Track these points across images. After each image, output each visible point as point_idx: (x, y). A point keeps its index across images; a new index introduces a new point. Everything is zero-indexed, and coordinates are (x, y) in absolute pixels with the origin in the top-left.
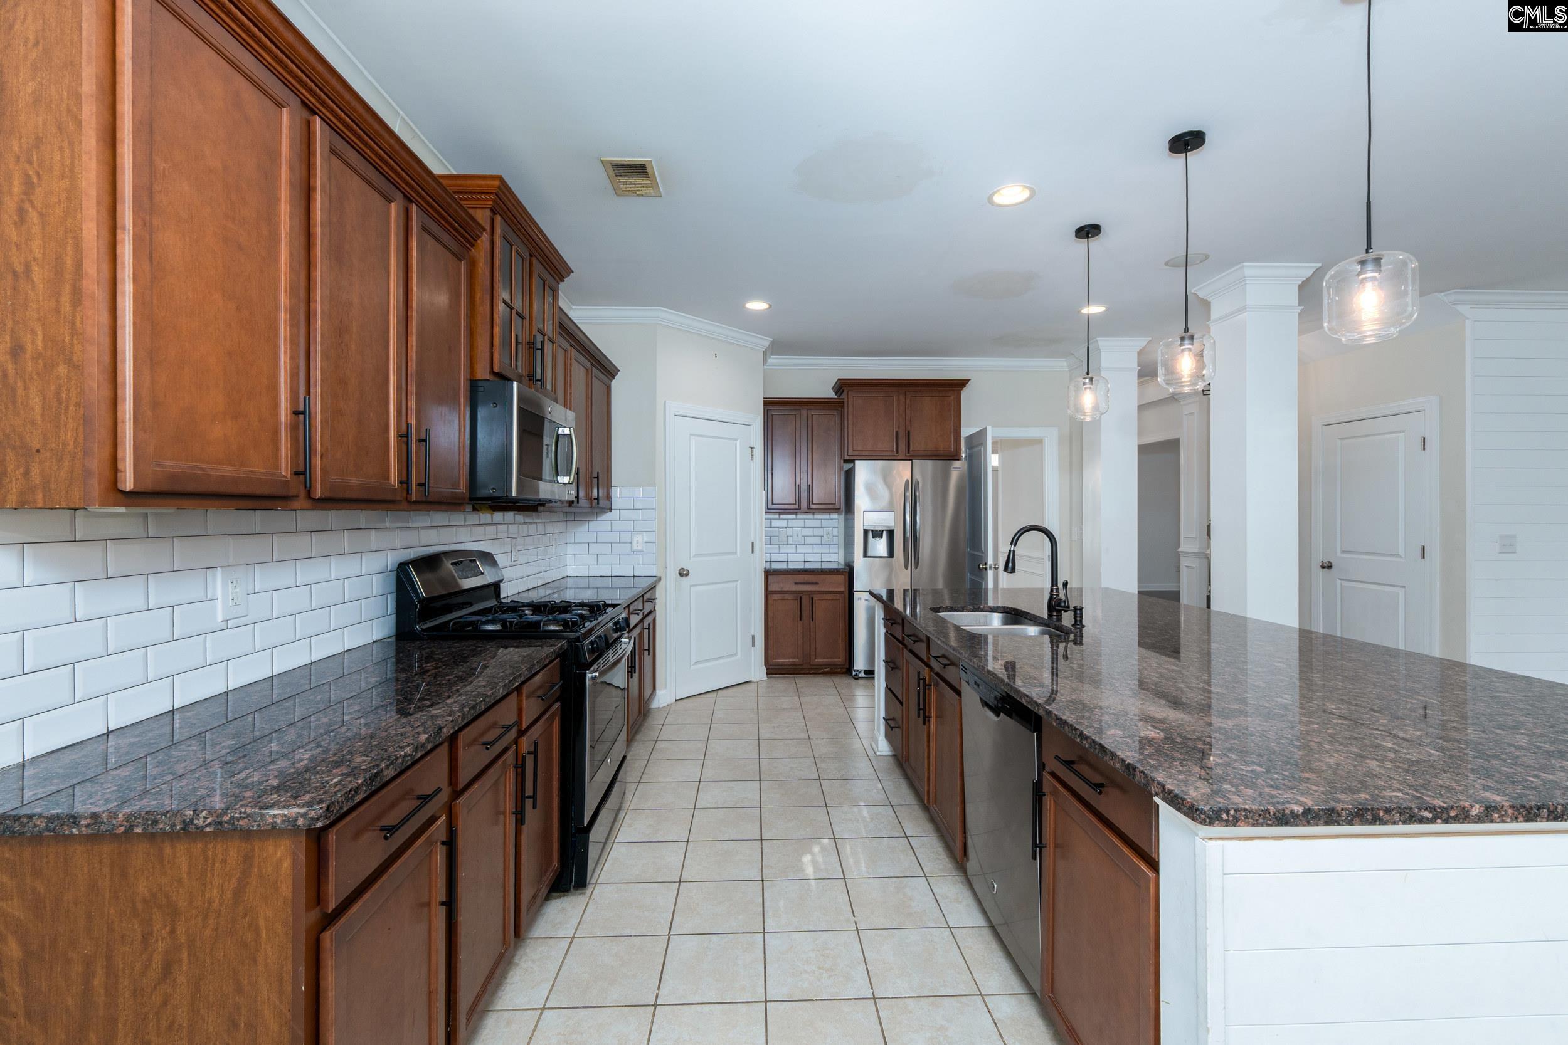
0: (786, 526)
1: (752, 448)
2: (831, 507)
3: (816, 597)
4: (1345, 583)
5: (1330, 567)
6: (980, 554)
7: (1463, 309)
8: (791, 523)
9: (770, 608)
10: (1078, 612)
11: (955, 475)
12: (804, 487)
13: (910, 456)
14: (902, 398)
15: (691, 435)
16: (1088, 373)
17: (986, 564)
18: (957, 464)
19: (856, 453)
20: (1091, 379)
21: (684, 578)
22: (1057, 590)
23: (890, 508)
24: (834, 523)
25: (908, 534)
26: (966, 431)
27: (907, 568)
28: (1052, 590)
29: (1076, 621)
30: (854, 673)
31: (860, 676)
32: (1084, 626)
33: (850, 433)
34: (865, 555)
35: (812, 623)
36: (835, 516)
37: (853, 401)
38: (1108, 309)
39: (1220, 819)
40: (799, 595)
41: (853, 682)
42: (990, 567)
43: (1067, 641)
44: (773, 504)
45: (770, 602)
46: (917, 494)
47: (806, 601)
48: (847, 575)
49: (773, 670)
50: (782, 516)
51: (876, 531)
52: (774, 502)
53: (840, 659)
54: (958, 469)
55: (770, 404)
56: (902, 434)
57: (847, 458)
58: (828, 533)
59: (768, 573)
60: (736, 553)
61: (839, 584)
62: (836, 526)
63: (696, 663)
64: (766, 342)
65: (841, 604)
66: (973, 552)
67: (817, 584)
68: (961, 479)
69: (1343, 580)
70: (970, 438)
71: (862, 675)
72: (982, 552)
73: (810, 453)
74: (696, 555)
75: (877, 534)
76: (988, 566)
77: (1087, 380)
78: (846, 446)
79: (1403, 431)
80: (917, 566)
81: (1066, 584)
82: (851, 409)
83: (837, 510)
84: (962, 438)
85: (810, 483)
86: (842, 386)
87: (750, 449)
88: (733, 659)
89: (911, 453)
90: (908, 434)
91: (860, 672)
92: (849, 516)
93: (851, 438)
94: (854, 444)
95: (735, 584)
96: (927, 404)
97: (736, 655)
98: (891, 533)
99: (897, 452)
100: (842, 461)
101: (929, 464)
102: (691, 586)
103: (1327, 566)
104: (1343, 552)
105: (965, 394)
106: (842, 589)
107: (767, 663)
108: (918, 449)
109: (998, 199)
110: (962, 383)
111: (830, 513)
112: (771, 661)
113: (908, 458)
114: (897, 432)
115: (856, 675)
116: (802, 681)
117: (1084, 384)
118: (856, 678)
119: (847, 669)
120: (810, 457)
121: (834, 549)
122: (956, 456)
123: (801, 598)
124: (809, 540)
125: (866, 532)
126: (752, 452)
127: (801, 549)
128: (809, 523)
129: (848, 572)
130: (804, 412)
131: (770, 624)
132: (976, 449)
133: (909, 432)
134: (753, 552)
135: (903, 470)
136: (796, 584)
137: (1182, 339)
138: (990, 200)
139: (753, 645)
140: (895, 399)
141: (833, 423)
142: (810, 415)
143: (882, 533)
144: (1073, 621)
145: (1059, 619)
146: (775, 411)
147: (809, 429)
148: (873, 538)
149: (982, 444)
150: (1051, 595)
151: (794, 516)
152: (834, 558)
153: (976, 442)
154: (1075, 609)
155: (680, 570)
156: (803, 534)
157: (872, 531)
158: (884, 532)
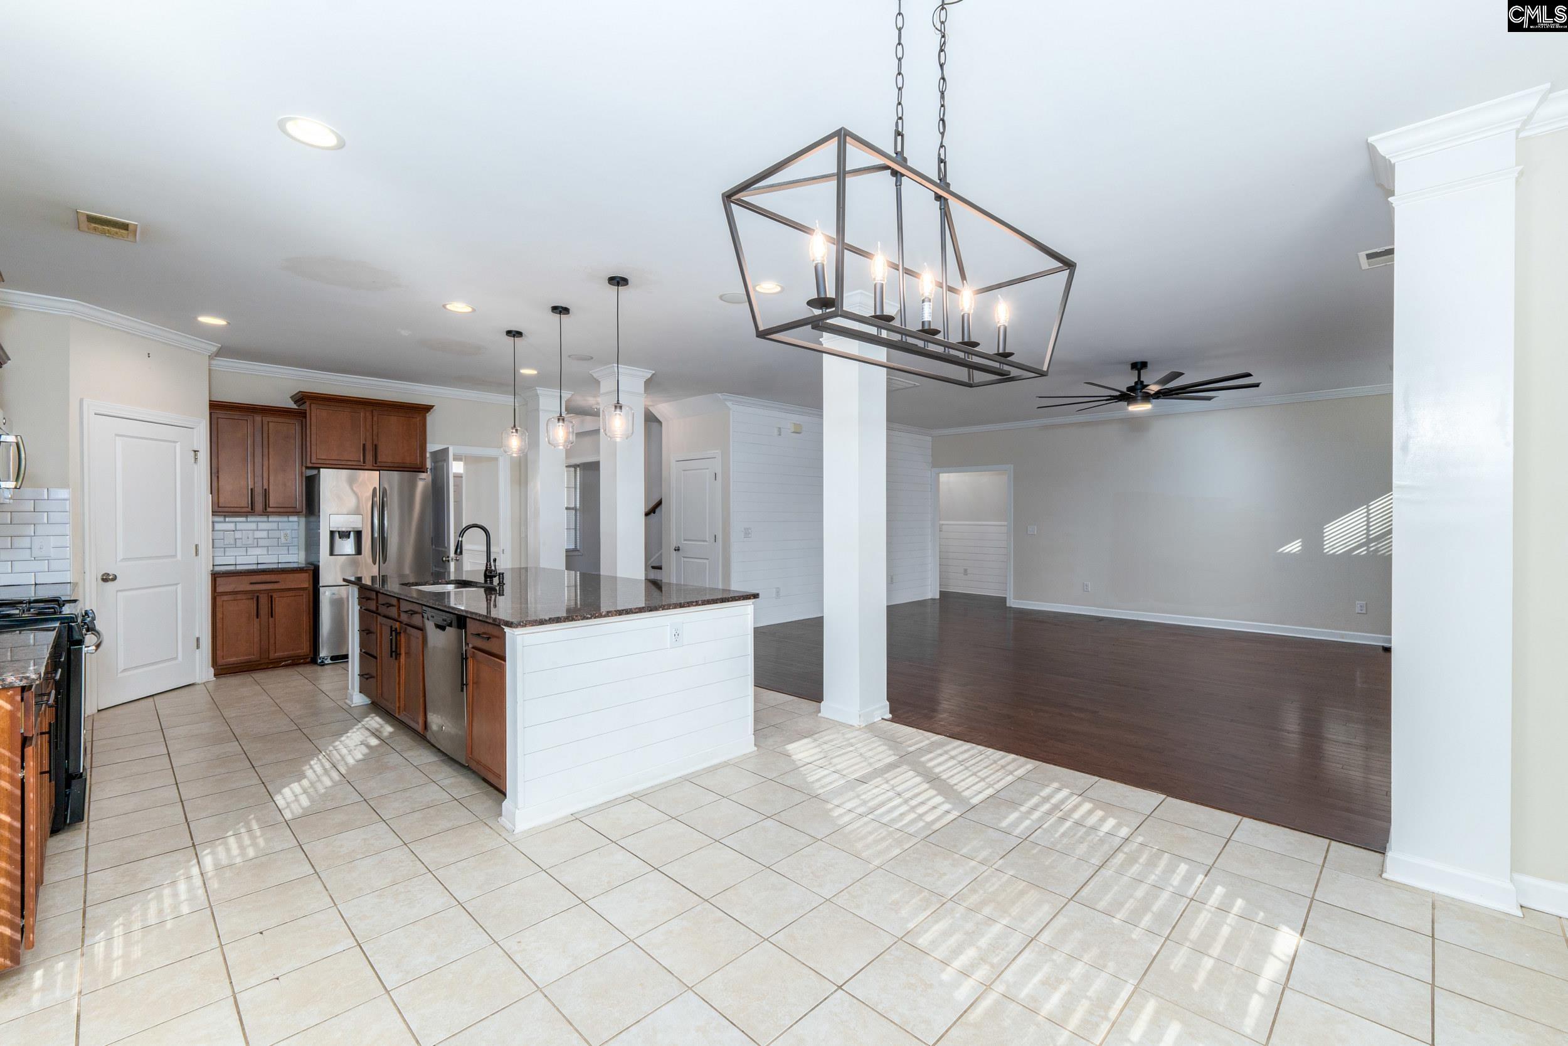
0: (234, 529)
1: (195, 451)
2: (291, 510)
3: (275, 595)
4: (685, 559)
5: (678, 550)
6: (443, 549)
7: (729, 404)
8: (239, 526)
9: (219, 610)
10: (501, 576)
11: (420, 485)
12: (259, 491)
13: (377, 466)
14: (368, 415)
15: (117, 435)
16: (515, 426)
17: (448, 557)
18: (423, 475)
19: (320, 461)
20: (517, 430)
21: (110, 584)
22: (490, 564)
23: (357, 512)
24: (294, 525)
25: (376, 535)
26: (432, 447)
27: (375, 563)
28: (487, 564)
29: (500, 581)
30: (319, 661)
31: (326, 662)
32: (504, 584)
33: (313, 442)
34: (332, 554)
35: (271, 619)
36: (294, 519)
37: (316, 414)
38: (538, 373)
39: (520, 625)
40: (256, 595)
41: (319, 668)
42: (452, 559)
43: (495, 594)
44: (219, 507)
45: (219, 603)
46: (385, 499)
47: (264, 600)
48: (311, 572)
49: (222, 669)
50: (227, 519)
51: (343, 532)
52: (220, 505)
53: (305, 648)
54: (423, 481)
55: (216, 407)
56: (369, 447)
57: (309, 465)
58: (286, 535)
59: (215, 576)
60: (175, 556)
61: (304, 581)
62: (296, 527)
63: (124, 670)
64: (214, 348)
65: (305, 600)
66: (437, 548)
67: (278, 582)
68: (425, 488)
69: (686, 557)
70: (435, 454)
71: (329, 661)
72: (446, 548)
73: (266, 459)
74: (124, 560)
75: (345, 535)
76: (450, 559)
77: (514, 431)
78: (309, 453)
79: (708, 469)
80: (385, 561)
81: (495, 560)
82: (314, 419)
83: (296, 513)
84: (428, 455)
85: (266, 487)
86: (302, 398)
87: (193, 453)
88: (174, 662)
89: (378, 464)
90: (375, 448)
91: (326, 659)
92: (312, 519)
93: (313, 447)
94: (318, 453)
95: (173, 588)
96: (394, 422)
97: (176, 658)
98: (358, 534)
99: (364, 463)
100: (304, 468)
101: (395, 475)
102: (117, 591)
103: (677, 549)
104: (685, 540)
105: (430, 417)
106: (306, 585)
107: (214, 663)
108: (384, 460)
109: (448, 307)
110: (428, 408)
111: (288, 516)
112: (220, 661)
113: (376, 468)
114: (364, 445)
115: (322, 662)
116: (258, 676)
117: (512, 432)
118: (323, 664)
119: (313, 659)
120: (266, 463)
121: (293, 550)
122: (421, 469)
123: (258, 597)
124: (261, 543)
125: (332, 533)
126: (196, 455)
127: (251, 551)
128: (262, 526)
129: (314, 571)
130: (258, 418)
131: (219, 625)
132: (440, 464)
133: (376, 445)
134: (197, 554)
135: (370, 479)
136: (251, 583)
137: (559, 420)
138: (444, 306)
139: (198, 647)
140: (362, 414)
141: (294, 432)
142: (265, 422)
143: (349, 534)
144: (498, 582)
145: (492, 582)
146: (220, 414)
147: (265, 435)
148: (340, 538)
149: (445, 460)
150: (487, 568)
151: (243, 519)
152: (296, 557)
153: (441, 457)
154: (500, 574)
155: (103, 575)
156: (255, 537)
157: (339, 532)
158: (352, 534)
